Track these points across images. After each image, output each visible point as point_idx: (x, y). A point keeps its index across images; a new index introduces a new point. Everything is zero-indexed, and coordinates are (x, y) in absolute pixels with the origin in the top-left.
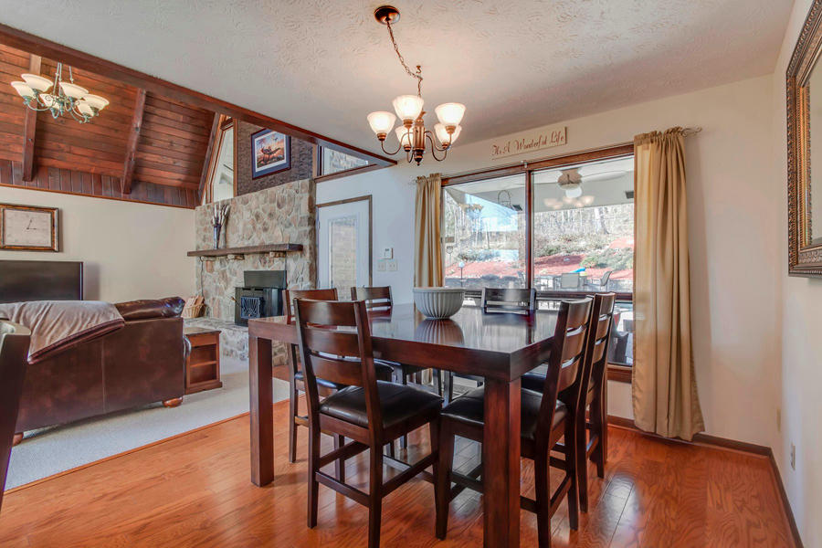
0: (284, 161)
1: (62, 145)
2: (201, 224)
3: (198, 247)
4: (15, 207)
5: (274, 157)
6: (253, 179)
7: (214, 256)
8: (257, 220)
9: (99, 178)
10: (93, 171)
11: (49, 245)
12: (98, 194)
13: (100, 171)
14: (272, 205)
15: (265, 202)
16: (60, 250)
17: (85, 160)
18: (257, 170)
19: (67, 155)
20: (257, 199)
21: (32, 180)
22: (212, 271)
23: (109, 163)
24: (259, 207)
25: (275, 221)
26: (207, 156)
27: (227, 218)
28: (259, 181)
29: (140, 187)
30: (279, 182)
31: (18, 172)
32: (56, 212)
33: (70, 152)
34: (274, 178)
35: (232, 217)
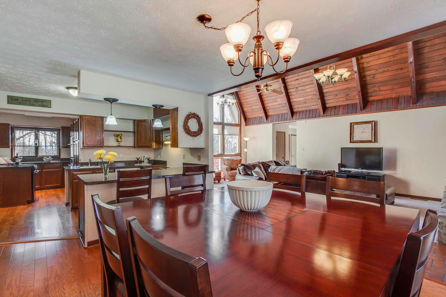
1: (375, 89)
4: (357, 123)
9: (397, 99)
10: (393, 96)
11: (371, 139)
12: (396, 108)
13: (397, 95)
16: (376, 141)
17: (388, 92)
19: (379, 93)
21: (364, 109)
23: (401, 89)
29: (425, 97)
31: (359, 107)
32: (373, 123)
33: (380, 91)
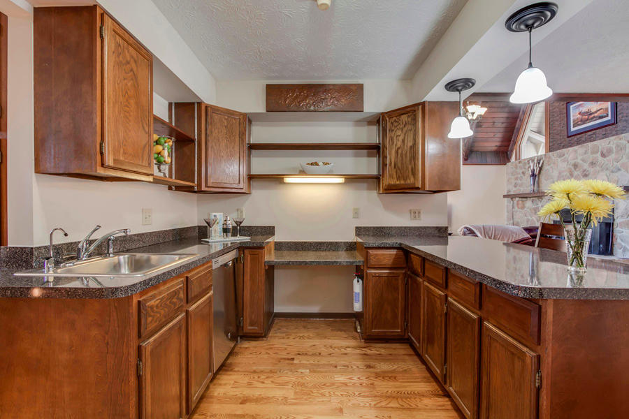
0: (609, 118)
2: (512, 174)
3: (509, 191)
5: (594, 117)
6: (568, 137)
7: (526, 198)
8: (575, 169)
14: (595, 155)
15: (585, 153)
18: (573, 129)
20: (574, 153)
22: (523, 207)
24: (577, 158)
25: (598, 168)
26: (517, 126)
27: (541, 169)
28: (575, 138)
29: (473, 155)
30: (601, 136)
34: (594, 134)
35: (546, 168)
